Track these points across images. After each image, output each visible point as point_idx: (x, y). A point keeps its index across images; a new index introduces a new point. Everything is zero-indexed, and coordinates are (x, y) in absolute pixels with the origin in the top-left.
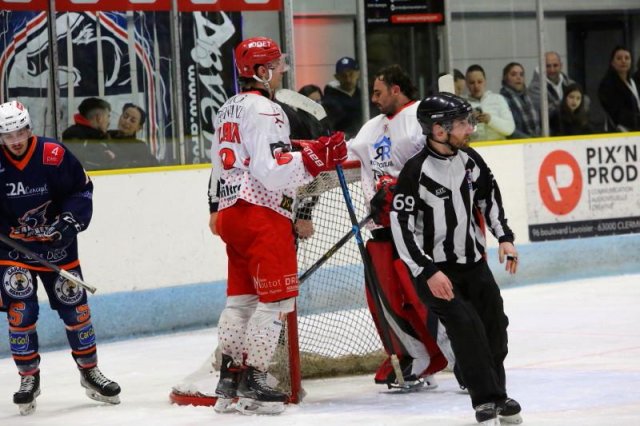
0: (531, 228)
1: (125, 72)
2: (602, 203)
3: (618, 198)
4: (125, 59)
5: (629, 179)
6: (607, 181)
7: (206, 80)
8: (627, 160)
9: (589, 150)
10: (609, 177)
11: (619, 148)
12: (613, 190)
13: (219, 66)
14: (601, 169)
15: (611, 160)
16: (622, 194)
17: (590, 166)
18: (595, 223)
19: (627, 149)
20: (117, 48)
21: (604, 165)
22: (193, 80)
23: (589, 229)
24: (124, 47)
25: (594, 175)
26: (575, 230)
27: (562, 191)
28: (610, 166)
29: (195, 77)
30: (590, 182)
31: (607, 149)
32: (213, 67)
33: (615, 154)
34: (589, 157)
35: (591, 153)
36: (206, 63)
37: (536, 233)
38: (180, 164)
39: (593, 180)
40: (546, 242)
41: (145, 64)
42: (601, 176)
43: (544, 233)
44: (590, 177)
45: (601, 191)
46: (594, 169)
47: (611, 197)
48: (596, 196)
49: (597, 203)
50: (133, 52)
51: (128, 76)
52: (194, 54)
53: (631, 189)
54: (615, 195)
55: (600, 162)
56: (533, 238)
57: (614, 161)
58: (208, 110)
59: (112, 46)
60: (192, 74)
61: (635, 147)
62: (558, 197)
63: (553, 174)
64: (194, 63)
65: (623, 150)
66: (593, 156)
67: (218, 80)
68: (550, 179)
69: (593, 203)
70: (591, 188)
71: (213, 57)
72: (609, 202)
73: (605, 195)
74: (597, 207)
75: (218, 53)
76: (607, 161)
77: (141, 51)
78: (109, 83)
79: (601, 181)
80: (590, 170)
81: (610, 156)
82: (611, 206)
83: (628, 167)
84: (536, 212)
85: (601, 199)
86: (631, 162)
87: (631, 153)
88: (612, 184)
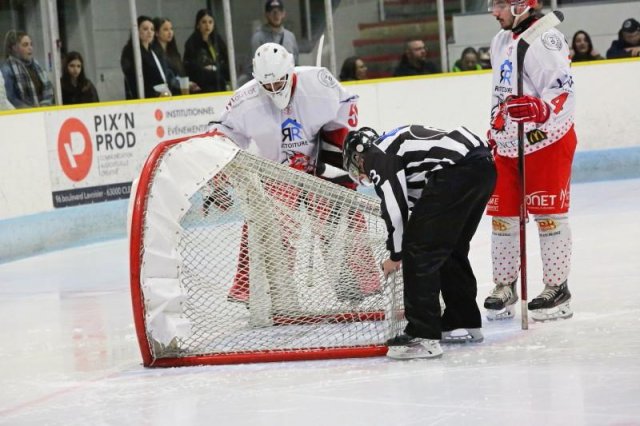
0: (55, 194)
2: (109, 169)
3: (121, 164)
5: (129, 146)
6: (112, 148)
8: (127, 127)
9: (96, 117)
10: (113, 143)
11: (120, 115)
12: (117, 156)
14: (107, 136)
15: (114, 128)
16: (124, 160)
17: (99, 133)
18: (104, 188)
19: (126, 116)
21: (108, 132)
23: (100, 194)
25: (102, 142)
26: (89, 196)
27: (77, 157)
28: (113, 133)
30: (98, 149)
31: (110, 116)
33: (117, 121)
34: (97, 124)
35: (98, 120)
37: (58, 199)
39: (101, 146)
40: (67, 209)
42: (107, 142)
43: (65, 199)
44: (99, 143)
45: (108, 158)
46: (100, 136)
47: (115, 163)
48: (104, 162)
49: (105, 169)
53: (131, 155)
54: (118, 160)
55: (106, 129)
56: (57, 205)
57: (117, 128)
61: (132, 114)
62: (74, 164)
63: (68, 141)
65: (123, 117)
66: (99, 123)
68: (66, 146)
69: (101, 169)
70: (99, 154)
72: (114, 168)
73: (112, 161)
74: (105, 173)
76: (111, 129)
79: (107, 148)
80: (98, 137)
81: (113, 123)
82: (116, 172)
83: (129, 133)
84: (57, 179)
85: (108, 165)
86: (130, 129)
87: (130, 120)
88: (116, 150)
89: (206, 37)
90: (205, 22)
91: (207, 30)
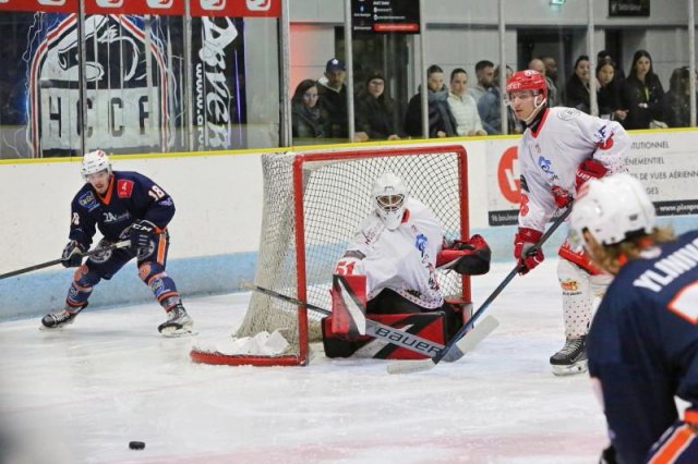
0: (491, 214)
1: (141, 69)
4: (142, 57)
7: (211, 77)
13: (222, 65)
20: (135, 46)
22: (200, 76)
24: (141, 46)
27: (516, 182)
29: (202, 74)
32: (218, 66)
36: (212, 62)
37: (495, 218)
38: (189, 151)
40: (503, 227)
41: (159, 62)
43: (502, 219)
50: (149, 51)
51: (145, 72)
52: (201, 54)
56: (492, 223)
58: (213, 103)
59: (131, 46)
60: (199, 71)
62: (514, 188)
63: (510, 166)
64: (201, 62)
67: (221, 78)
68: (508, 171)
71: (218, 56)
75: (222, 53)
77: (156, 50)
78: (128, 78)
84: (495, 200)
89: (642, 77)
90: (641, 63)
91: (644, 70)
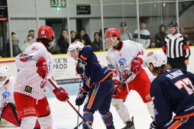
3: (61, 74)
5: (65, 68)
6: (58, 69)
8: (64, 62)
10: (59, 67)
12: (60, 71)
14: (56, 65)
16: (62, 72)
19: (64, 59)
21: (57, 64)
28: (59, 64)
31: (58, 59)
33: (60, 60)
39: (54, 68)
42: (56, 67)
46: (54, 65)
47: (59, 74)
48: (55, 73)
53: (65, 71)
54: (60, 73)
55: (56, 63)
57: (60, 62)
61: (66, 59)
65: (63, 59)
72: (59, 75)
74: (55, 76)
79: (56, 69)
81: (59, 61)
82: (59, 76)
83: (64, 64)
85: (57, 74)
86: (65, 63)
87: (65, 60)
88: (60, 69)
